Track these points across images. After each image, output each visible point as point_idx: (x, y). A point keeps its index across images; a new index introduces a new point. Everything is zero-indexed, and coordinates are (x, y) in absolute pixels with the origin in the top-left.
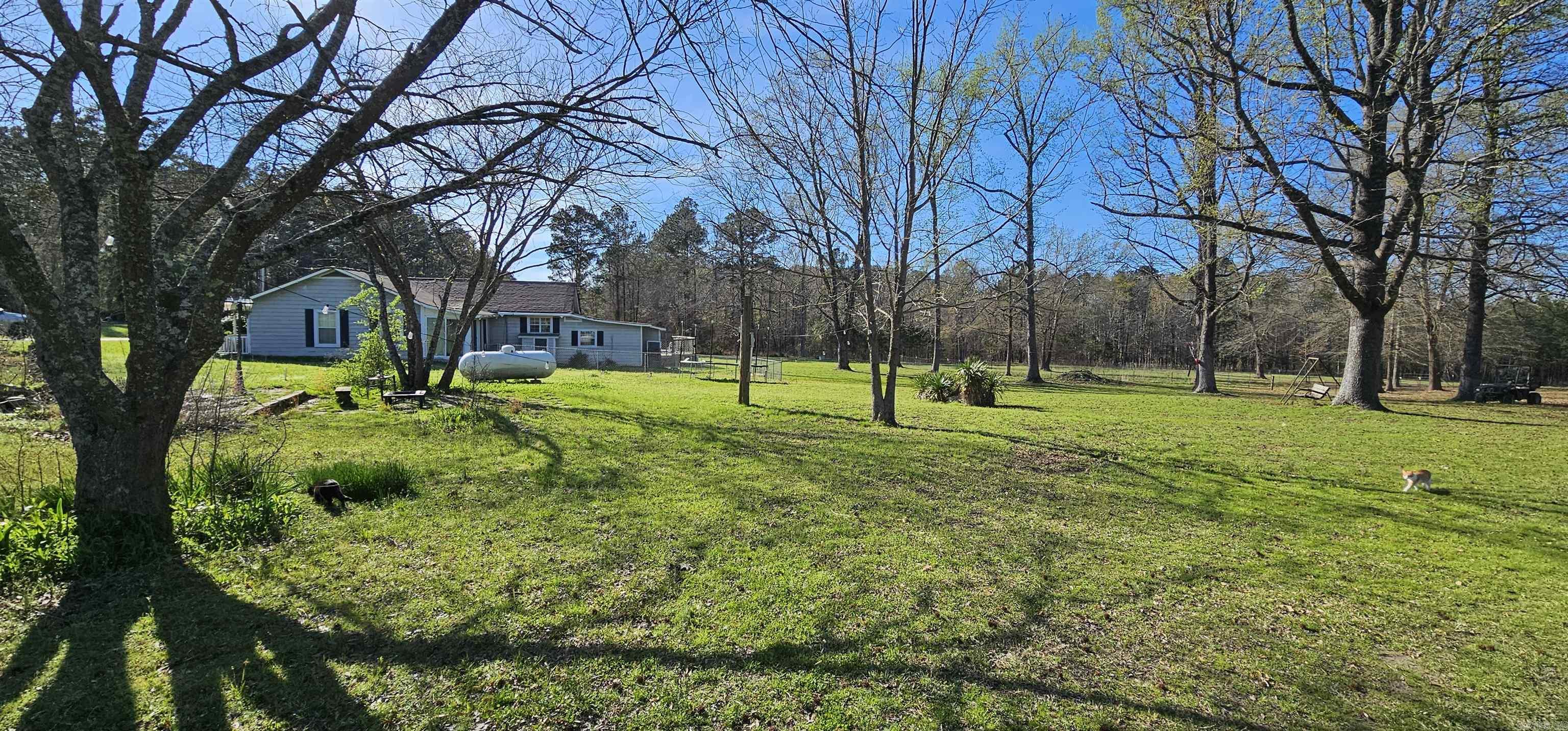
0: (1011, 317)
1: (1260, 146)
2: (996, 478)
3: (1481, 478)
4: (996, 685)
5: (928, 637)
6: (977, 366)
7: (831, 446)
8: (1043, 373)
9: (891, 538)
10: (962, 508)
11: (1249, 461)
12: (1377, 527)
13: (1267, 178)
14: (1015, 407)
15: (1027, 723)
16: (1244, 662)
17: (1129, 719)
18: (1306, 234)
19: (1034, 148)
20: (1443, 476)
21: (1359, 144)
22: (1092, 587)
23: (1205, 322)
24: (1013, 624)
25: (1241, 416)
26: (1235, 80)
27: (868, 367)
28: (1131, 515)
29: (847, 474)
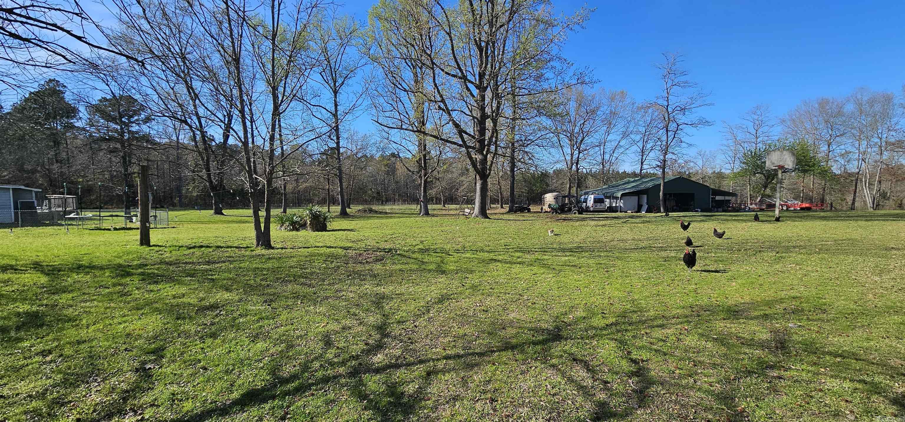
0: (328, 179)
1: (443, 101)
2: (342, 270)
3: (521, 242)
4: (377, 371)
5: (336, 360)
6: (316, 208)
7: (232, 266)
8: (348, 210)
9: (295, 314)
10: (330, 290)
11: (449, 246)
12: (496, 266)
13: (446, 116)
14: (339, 230)
15: (396, 383)
16: (468, 330)
17: (435, 366)
18: (461, 143)
19: (337, 84)
20: (511, 243)
21: (476, 105)
22: (404, 314)
23: (423, 182)
24: (376, 341)
25: (441, 225)
26: (433, 68)
27: (250, 212)
28: (411, 278)
29: (252, 282)
